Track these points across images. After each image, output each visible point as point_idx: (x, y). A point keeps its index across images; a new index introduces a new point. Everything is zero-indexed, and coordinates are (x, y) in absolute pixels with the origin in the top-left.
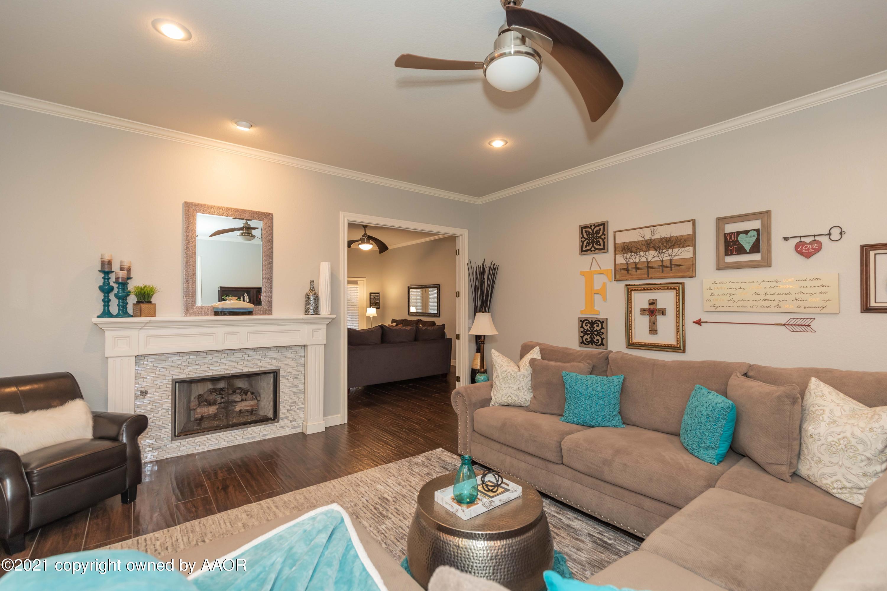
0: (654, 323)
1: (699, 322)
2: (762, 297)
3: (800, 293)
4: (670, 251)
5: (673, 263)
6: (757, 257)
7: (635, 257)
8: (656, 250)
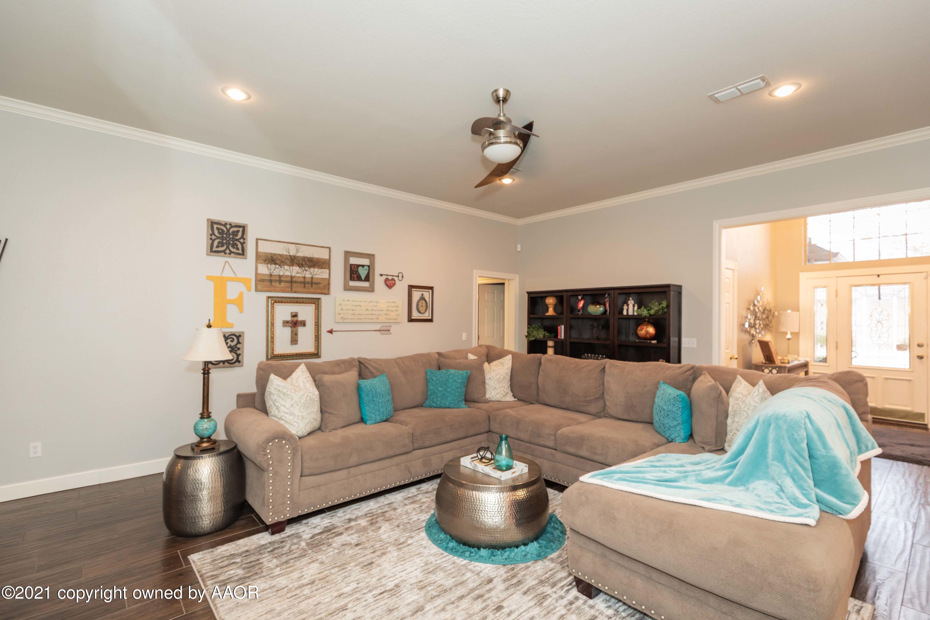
0: (296, 334)
1: (331, 332)
2: (370, 312)
3: (388, 310)
4: (312, 270)
5: (314, 281)
6: (366, 284)
7: (279, 270)
8: (299, 266)
